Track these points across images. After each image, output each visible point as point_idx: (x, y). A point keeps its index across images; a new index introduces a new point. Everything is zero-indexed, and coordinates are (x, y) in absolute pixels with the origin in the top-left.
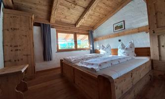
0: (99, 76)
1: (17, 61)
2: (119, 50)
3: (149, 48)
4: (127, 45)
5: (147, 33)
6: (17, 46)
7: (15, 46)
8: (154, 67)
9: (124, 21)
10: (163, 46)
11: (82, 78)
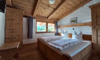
0: (63, 55)
1: (12, 39)
2: (73, 35)
3: (91, 36)
4: (78, 33)
5: (90, 26)
6: (13, 30)
7: (12, 30)
8: (94, 47)
9: (77, 18)
10: (99, 36)
11: (52, 53)
